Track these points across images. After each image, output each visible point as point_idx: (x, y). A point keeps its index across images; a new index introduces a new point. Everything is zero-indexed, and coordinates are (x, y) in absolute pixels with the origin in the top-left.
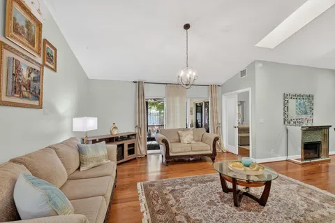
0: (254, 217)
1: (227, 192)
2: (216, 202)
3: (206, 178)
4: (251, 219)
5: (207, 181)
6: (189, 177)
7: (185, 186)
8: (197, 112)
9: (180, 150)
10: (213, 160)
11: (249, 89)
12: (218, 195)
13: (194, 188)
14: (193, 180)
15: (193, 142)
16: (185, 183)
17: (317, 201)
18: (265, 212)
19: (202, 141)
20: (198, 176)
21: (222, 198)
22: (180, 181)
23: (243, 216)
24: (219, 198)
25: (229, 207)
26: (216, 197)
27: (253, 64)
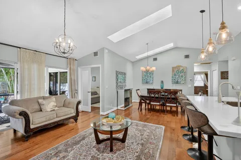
0: (125, 153)
1: (100, 144)
2: (96, 156)
3: (78, 139)
4: (124, 155)
5: (80, 141)
6: (60, 144)
7: (61, 155)
8: (50, 81)
9: (44, 119)
10: (76, 120)
11: (100, 66)
12: (95, 149)
13: (72, 152)
14: (66, 145)
15: (56, 108)
16: (60, 152)
17: (141, 128)
18: (127, 146)
19: (64, 106)
20: (70, 140)
21: (98, 150)
22: (53, 152)
23: (119, 156)
24: (97, 151)
25: (108, 155)
26: (94, 152)
27: (103, 49)
